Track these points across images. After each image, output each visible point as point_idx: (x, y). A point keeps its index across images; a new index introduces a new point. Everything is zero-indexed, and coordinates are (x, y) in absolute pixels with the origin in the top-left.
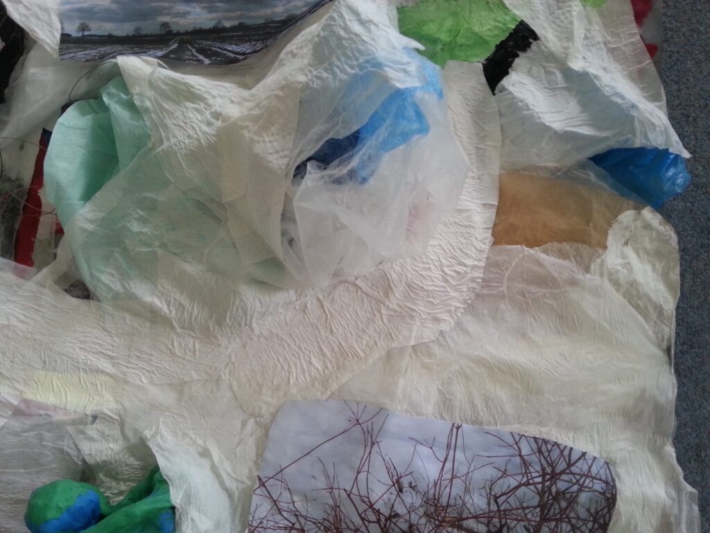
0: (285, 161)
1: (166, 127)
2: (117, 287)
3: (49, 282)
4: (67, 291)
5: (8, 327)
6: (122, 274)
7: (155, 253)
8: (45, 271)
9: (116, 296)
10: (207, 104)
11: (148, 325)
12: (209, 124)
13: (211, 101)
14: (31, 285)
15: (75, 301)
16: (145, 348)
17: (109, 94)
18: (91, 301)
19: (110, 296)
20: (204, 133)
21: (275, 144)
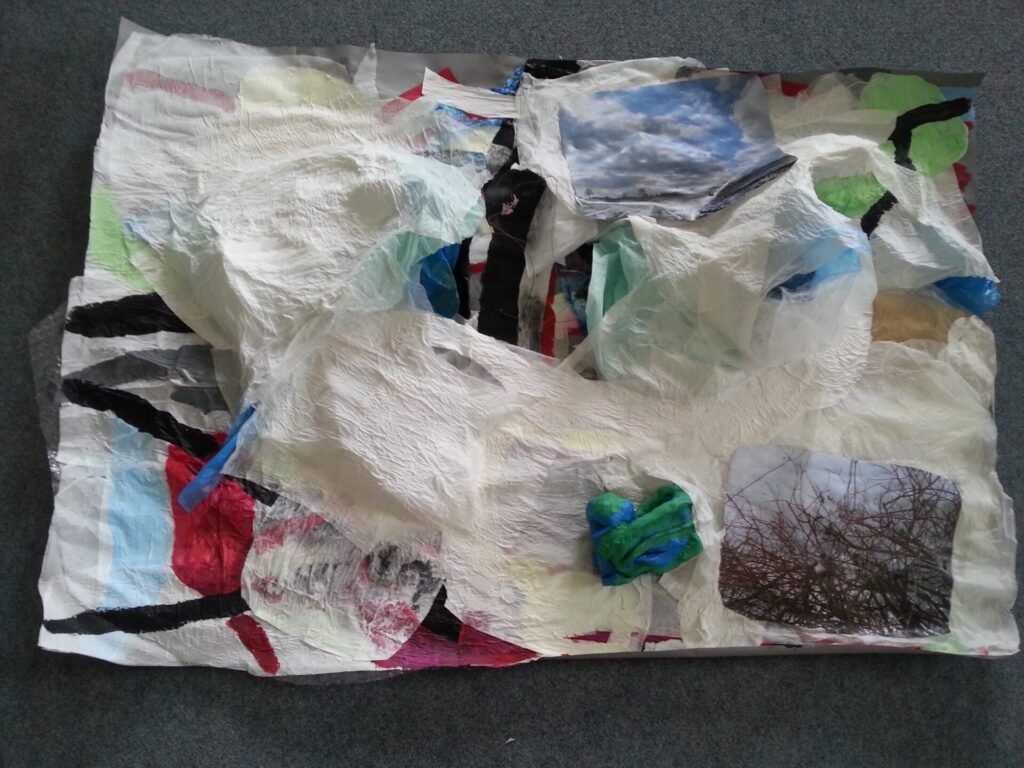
0: (760, 286)
1: (659, 263)
2: (621, 370)
3: (570, 368)
4: (582, 374)
5: (544, 399)
6: (624, 362)
7: (649, 348)
8: (566, 361)
9: (620, 377)
10: (687, 248)
11: (642, 397)
12: (691, 261)
13: (688, 245)
14: (557, 370)
15: (587, 382)
16: (640, 413)
17: (623, 242)
18: (599, 382)
19: (615, 377)
20: (690, 268)
21: (750, 276)
